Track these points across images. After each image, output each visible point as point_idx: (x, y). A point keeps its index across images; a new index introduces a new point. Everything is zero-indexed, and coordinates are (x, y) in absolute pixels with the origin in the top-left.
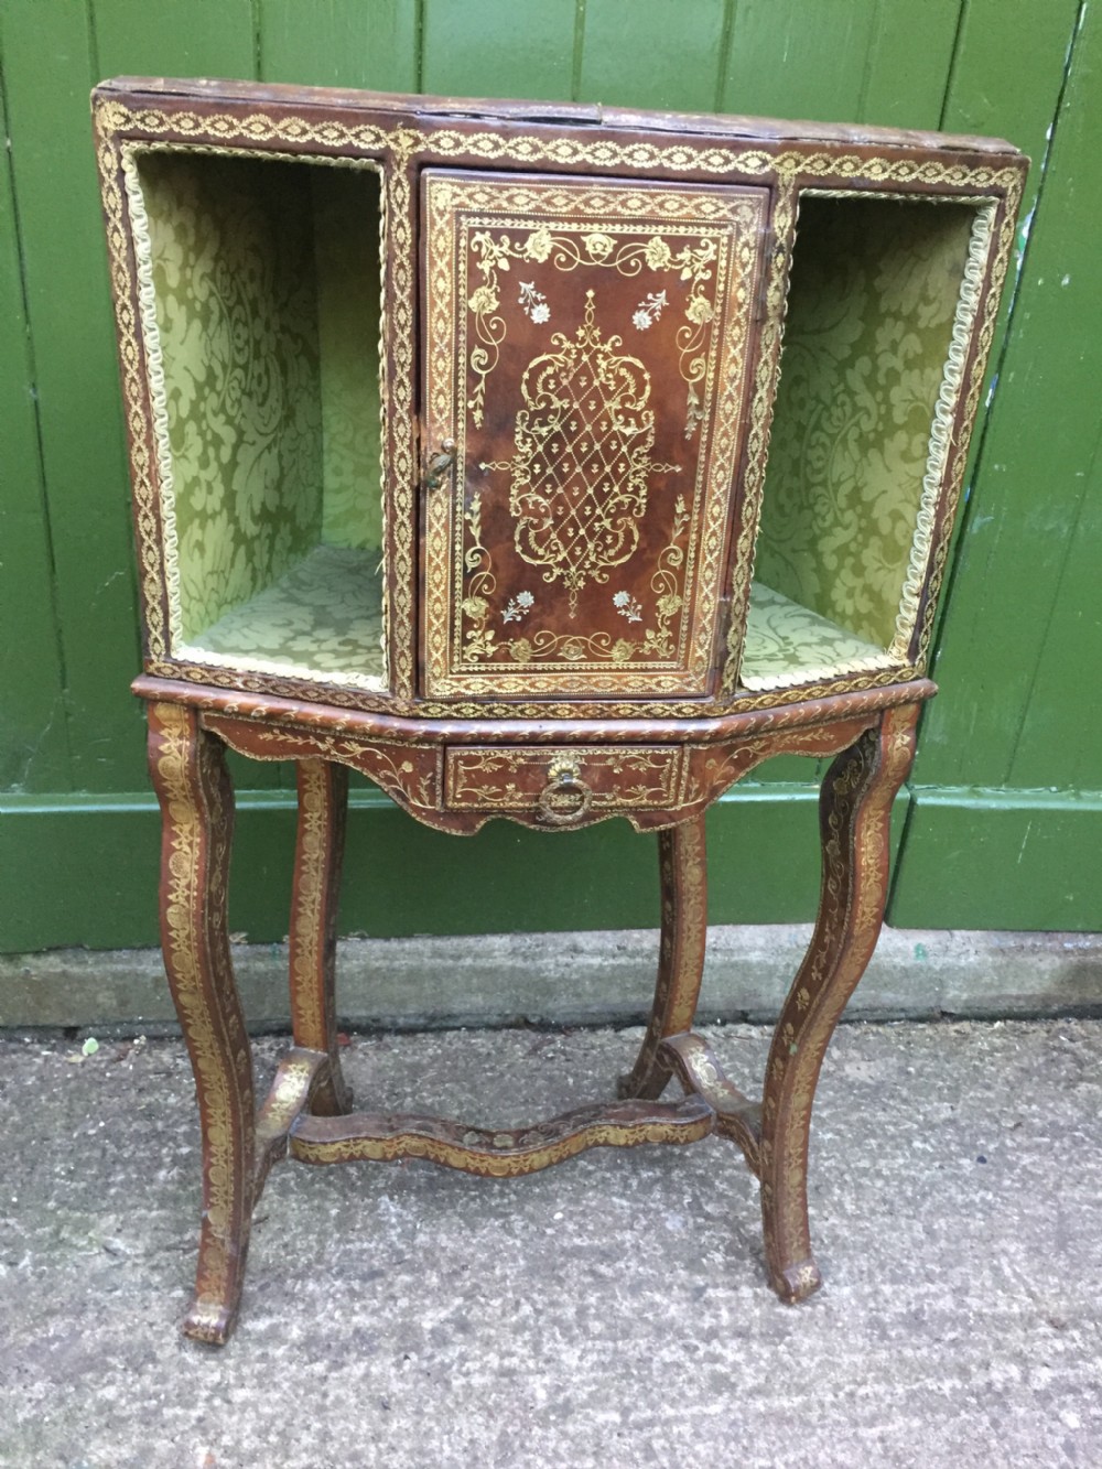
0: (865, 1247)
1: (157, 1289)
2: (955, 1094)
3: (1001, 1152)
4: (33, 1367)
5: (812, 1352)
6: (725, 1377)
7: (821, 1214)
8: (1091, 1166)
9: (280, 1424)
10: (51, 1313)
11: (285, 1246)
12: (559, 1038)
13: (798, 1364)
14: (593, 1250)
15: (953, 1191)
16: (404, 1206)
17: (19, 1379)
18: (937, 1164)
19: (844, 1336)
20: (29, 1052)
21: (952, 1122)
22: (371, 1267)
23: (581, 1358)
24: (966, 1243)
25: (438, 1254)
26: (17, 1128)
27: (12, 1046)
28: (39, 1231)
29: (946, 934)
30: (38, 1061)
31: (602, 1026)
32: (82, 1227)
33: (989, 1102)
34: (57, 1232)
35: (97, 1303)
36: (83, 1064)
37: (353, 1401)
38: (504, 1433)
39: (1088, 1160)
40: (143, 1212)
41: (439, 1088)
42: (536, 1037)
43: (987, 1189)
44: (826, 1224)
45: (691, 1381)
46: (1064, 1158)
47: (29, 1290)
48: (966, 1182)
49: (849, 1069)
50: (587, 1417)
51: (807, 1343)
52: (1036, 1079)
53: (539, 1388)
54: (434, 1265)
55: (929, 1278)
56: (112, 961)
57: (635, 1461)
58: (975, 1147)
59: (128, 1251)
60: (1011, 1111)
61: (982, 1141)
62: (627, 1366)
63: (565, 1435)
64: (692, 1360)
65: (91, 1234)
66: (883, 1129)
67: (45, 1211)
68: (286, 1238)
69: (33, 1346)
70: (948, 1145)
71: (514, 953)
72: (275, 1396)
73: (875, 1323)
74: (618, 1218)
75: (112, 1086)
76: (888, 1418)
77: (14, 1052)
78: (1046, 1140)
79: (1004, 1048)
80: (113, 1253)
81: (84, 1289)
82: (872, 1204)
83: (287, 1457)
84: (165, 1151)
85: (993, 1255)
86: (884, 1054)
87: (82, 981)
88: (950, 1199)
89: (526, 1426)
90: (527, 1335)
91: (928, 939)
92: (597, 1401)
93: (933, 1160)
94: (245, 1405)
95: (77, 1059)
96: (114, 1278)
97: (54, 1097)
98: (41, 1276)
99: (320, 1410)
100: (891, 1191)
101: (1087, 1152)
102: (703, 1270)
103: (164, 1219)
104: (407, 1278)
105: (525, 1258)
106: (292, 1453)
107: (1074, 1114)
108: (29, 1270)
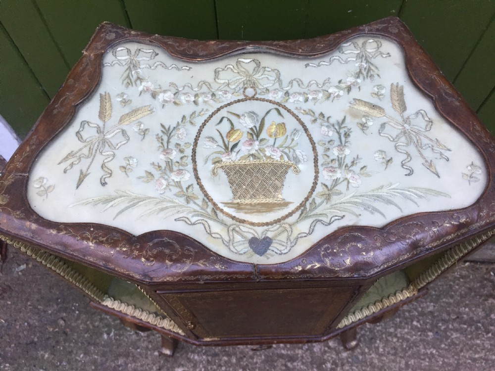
2: (437, 299)
3: (445, 330)
7: (369, 352)
8: (478, 342)
14: (288, 355)
15: (421, 347)
18: (419, 333)
21: (431, 313)
22: (215, 352)
33: (449, 304)
35: (132, 353)
39: (478, 338)
43: (434, 348)
44: (370, 357)
46: (469, 337)
47: (113, 345)
48: (428, 344)
52: (473, 294)
58: (437, 327)
60: (456, 310)
61: (440, 325)
66: (404, 314)
70: (426, 325)
78: (465, 326)
82: (390, 349)
88: (419, 351)
93: (419, 331)
96: (138, 344)
100: (398, 344)
101: (479, 334)
104: (226, 358)
105: (264, 356)
107: (481, 314)
108: (113, 337)
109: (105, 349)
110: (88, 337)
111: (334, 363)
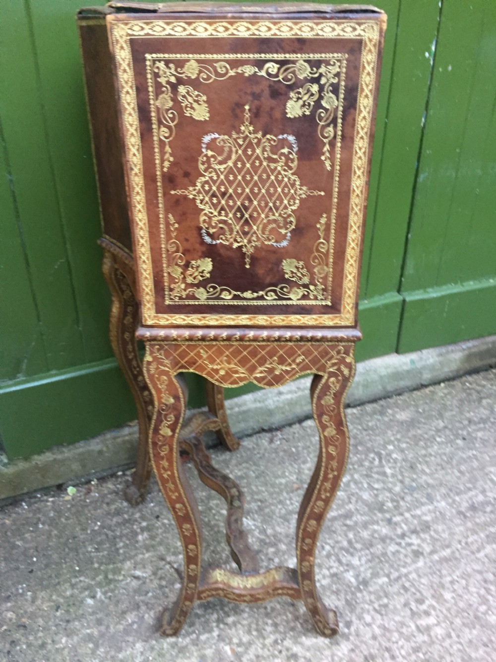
0: (441, 484)
1: (166, 587)
2: (441, 416)
3: (469, 433)
4: (131, 639)
5: (444, 531)
6: (418, 551)
7: (418, 477)
9: (254, 626)
10: (124, 613)
11: (213, 552)
12: (279, 433)
13: (441, 537)
14: (340, 516)
15: (460, 453)
16: (254, 520)
17: (127, 646)
18: (449, 445)
19: (452, 521)
20: (43, 501)
21: (446, 427)
23: (360, 560)
24: (475, 473)
25: (279, 535)
26: (59, 537)
27: (33, 500)
28: (98, 579)
29: (419, 353)
30: (49, 504)
31: (294, 423)
32: (117, 571)
33: (455, 416)
34: (106, 577)
35: (143, 602)
36: (73, 499)
37: (278, 606)
38: (347, 600)
40: (141, 556)
41: (240, 467)
42: (268, 435)
43: (472, 449)
44: (422, 480)
45: (406, 556)
47: (108, 606)
48: (463, 449)
49: (398, 416)
50: (375, 583)
51: (440, 528)
52: (466, 402)
53: (350, 577)
54: (280, 541)
55: (470, 489)
56: (77, 448)
57: (402, 594)
58: (459, 434)
59: (144, 575)
60: (464, 417)
61: (460, 432)
62: (378, 558)
63: (370, 593)
64: (402, 547)
65: (123, 573)
66: (423, 437)
67: (95, 569)
68: (212, 548)
69: (124, 629)
70: (449, 437)
71: (255, 401)
72: (246, 615)
73: (460, 513)
74: (343, 500)
75: (93, 505)
76: (484, 548)
77: (36, 503)
78: (482, 425)
79: (449, 393)
80: (137, 578)
81: (134, 597)
82: (435, 467)
83: (264, 638)
84: (135, 527)
85: (487, 474)
86: (408, 407)
87: (63, 461)
88: (461, 457)
89: (353, 593)
90: (333, 558)
91: (414, 356)
92: (375, 575)
93: (447, 444)
94: (235, 624)
95: (67, 498)
96: (144, 588)
97: (67, 518)
98: (110, 598)
99: (267, 615)
100: (439, 460)
102: (387, 511)
103: (152, 557)
104: (272, 550)
106: (266, 636)
107: (486, 412)
108: (103, 597)
109: (98, 616)
110: (62, 614)
111: (392, 500)
